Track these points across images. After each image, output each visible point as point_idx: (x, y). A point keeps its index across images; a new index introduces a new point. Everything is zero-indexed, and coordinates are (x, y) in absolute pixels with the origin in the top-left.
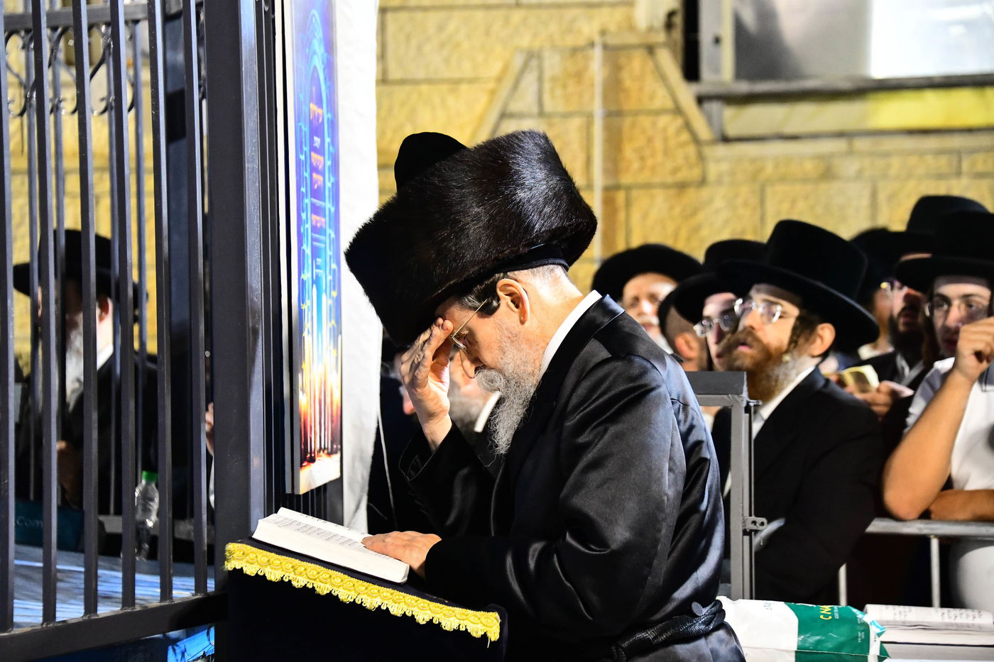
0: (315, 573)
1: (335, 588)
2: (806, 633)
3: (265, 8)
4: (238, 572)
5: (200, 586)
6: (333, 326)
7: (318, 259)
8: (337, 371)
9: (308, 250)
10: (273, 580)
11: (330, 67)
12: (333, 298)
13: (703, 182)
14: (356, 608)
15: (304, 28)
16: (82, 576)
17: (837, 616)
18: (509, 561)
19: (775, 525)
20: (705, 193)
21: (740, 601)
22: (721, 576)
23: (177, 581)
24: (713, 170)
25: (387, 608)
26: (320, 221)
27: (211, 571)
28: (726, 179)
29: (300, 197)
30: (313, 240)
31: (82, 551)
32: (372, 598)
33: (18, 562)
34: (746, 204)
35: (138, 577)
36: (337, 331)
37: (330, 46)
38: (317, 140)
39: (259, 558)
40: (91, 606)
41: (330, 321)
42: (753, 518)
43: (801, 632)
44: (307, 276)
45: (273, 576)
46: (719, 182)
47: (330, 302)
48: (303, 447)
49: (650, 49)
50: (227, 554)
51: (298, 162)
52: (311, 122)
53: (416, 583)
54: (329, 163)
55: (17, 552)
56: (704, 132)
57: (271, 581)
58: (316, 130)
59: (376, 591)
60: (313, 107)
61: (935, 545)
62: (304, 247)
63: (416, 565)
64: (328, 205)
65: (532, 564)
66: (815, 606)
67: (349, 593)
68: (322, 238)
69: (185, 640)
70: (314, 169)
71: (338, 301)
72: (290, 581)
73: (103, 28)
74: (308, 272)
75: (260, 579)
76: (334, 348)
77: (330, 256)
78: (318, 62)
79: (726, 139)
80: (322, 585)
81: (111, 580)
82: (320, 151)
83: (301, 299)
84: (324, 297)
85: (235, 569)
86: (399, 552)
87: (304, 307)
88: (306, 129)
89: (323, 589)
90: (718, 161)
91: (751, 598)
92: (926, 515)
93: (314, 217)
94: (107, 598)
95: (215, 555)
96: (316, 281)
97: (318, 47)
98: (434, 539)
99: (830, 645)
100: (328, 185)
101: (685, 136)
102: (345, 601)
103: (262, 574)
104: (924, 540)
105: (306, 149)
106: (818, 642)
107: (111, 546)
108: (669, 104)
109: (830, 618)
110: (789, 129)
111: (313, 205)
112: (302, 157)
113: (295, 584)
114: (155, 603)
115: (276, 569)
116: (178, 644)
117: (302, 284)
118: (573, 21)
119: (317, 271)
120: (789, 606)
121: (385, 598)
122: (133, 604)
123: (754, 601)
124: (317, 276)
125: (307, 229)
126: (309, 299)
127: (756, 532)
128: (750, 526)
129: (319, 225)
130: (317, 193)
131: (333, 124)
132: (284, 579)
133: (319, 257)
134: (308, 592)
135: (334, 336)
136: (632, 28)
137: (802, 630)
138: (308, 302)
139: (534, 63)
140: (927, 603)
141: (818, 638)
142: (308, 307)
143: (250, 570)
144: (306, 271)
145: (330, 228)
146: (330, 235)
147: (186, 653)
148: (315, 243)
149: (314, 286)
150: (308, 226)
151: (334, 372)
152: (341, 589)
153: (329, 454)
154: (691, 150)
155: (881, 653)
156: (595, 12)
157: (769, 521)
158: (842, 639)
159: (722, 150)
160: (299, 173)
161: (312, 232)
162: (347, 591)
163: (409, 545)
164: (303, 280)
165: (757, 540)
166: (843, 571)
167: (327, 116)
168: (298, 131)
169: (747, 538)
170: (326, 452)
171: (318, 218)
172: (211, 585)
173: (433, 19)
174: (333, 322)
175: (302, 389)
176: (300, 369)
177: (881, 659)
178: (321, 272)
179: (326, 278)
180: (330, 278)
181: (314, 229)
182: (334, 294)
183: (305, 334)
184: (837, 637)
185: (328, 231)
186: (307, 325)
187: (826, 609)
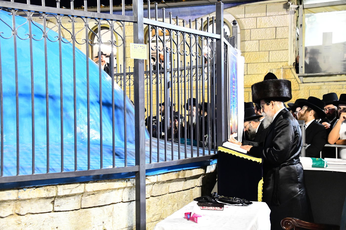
0: (232, 152)
1: (235, 154)
3: (226, 63)
4: (220, 151)
5: (215, 153)
9: (232, 101)
11: (236, 72)
13: (299, 90)
14: (238, 157)
15: (232, 66)
17: (319, 160)
18: (263, 151)
19: (309, 145)
21: (303, 157)
22: (300, 153)
23: (211, 151)
24: (301, 88)
27: (216, 150)
29: (231, 92)
30: (233, 99)
31: (197, 146)
32: (241, 156)
34: (307, 93)
35: (205, 151)
36: (237, 113)
37: (236, 69)
38: (234, 84)
39: (223, 149)
40: (198, 155)
42: (305, 144)
44: (232, 105)
46: (302, 90)
48: (231, 132)
49: (291, 69)
52: (233, 81)
53: (249, 153)
54: (236, 87)
56: (300, 82)
57: (225, 153)
58: (234, 82)
60: (233, 78)
61: (337, 148)
62: (231, 100)
63: (248, 151)
64: (236, 94)
65: (267, 151)
69: (213, 161)
70: (233, 88)
71: (237, 109)
72: (228, 153)
73: (195, 68)
76: (236, 116)
77: (236, 102)
78: (234, 71)
79: (303, 83)
81: (201, 150)
86: (246, 149)
87: (231, 110)
88: (232, 82)
89: (233, 154)
92: (335, 144)
94: (201, 154)
95: (217, 148)
96: (233, 106)
97: (234, 69)
98: (251, 146)
99: (318, 164)
100: (236, 91)
101: (297, 82)
103: (224, 151)
105: (232, 85)
106: (316, 164)
107: (201, 146)
108: (294, 77)
110: (314, 81)
111: (233, 94)
112: (231, 86)
114: (208, 155)
115: (226, 151)
117: (231, 106)
118: (278, 64)
122: (204, 155)
127: (306, 146)
128: (305, 145)
130: (234, 92)
131: (237, 81)
134: (231, 154)
136: (287, 65)
137: (313, 162)
138: (232, 109)
140: (335, 158)
143: (222, 151)
150: (232, 97)
153: (236, 133)
154: (297, 84)
156: (281, 63)
157: (308, 145)
158: (320, 163)
159: (303, 85)
160: (230, 89)
162: (237, 154)
163: (247, 147)
165: (306, 147)
166: (321, 152)
167: (236, 80)
168: (231, 82)
169: (304, 147)
172: (216, 152)
173: (255, 64)
174: (236, 112)
175: (231, 123)
176: (231, 120)
177: (326, 167)
178: (234, 104)
179: (235, 105)
180: (236, 105)
181: (233, 97)
182: (236, 108)
183: (231, 114)
184: (319, 163)
185: (236, 98)
186: (232, 113)
187: (317, 159)
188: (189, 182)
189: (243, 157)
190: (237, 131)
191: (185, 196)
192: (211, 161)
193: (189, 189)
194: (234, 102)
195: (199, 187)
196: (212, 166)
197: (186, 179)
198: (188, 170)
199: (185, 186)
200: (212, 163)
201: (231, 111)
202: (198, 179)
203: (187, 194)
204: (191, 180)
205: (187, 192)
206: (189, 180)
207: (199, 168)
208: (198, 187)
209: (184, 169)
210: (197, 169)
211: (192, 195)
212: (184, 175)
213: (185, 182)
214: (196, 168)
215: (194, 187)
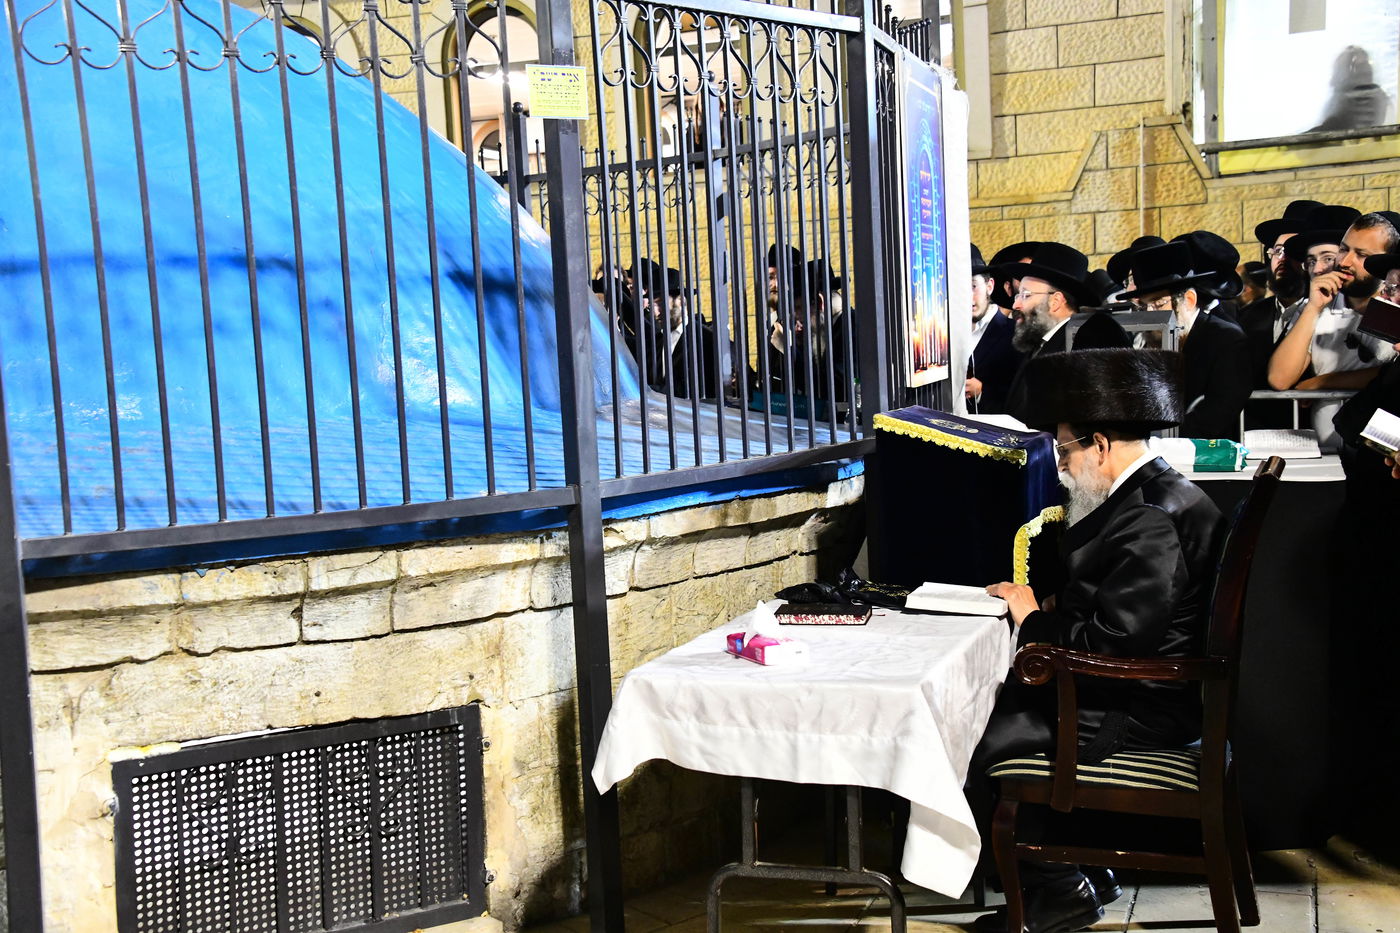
0: (923, 430)
2: (1200, 455)
4: (882, 430)
5: (853, 436)
6: (939, 295)
8: (944, 319)
9: (919, 253)
11: (937, 150)
12: (940, 279)
13: (1206, 202)
16: (808, 432)
17: (1219, 445)
19: (1200, 399)
20: (1206, 208)
23: (840, 433)
24: (1211, 195)
26: (929, 236)
27: (869, 428)
28: (1220, 199)
29: (912, 223)
30: (922, 247)
32: (954, 442)
33: (773, 425)
34: (1231, 213)
38: (926, 192)
39: (892, 422)
40: (791, 447)
41: (936, 291)
43: (1197, 454)
45: (899, 432)
46: (1216, 201)
47: (938, 281)
48: (916, 362)
49: (1173, 126)
50: (875, 420)
51: (910, 204)
52: (921, 181)
54: (934, 204)
55: (772, 418)
56: (1206, 173)
58: (924, 186)
59: (958, 439)
60: (922, 172)
61: (1296, 403)
62: (916, 251)
64: (935, 227)
67: (942, 441)
68: (931, 245)
69: (851, 465)
70: (923, 207)
71: (945, 281)
74: (919, 265)
75: (892, 434)
76: (941, 305)
77: (938, 256)
78: (927, 148)
79: (1220, 176)
82: (929, 197)
83: (914, 279)
84: (932, 278)
85: (879, 428)
87: (915, 284)
88: (916, 185)
89: (926, 439)
90: (1215, 189)
91: (1174, 437)
92: (1292, 388)
93: (924, 234)
96: (926, 270)
97: (927, 139)
99: (1213, 461)
100: (935, 216)
101: (1195, 176)
102: (939, 445)
104: (1289, 402)
105: (917, 197)
106: (1208, 460)
108: (1185, 157)
109: (1215, 446)
110: (1260, 167)
111: (920, 228)
112: (914, 201)
113: (911, 436)
114: (827, 444)
115: (901, 428)
116: (847, 466)
117: (914, 272)
118: (1129, 112)
119: (926, 264)
121: (961, 443)
123: (1177, 439)
124: (927, 267)
125: (918, 241)
126: (919, 279)
129: (928, 238)
130: (925, 221)
131: (938, 182)
132: (905, 433)
134: (918, 440)
135: (941, 298)
136: (1162, 114)
138: (919, 282)
139: (1103, 139)
141: (1206, 457)
142: (919, 284)
143: (887, 429)
144: (917, 264)
145: (937, 240)
146: (937, 244)
147: (852, 472)
148: (924, 249)
149: (924, 272)
150: (919, 239)
152: (938, 439)
153: (939, 366)
154: (1198, 183)
155: (1242, 464)
156: (1140, 106)
158: (1221, 457)
159: (1217, 182)
160: (910, 210)
161: (922, 242)
162: (941, 439)
164: (914, 269)
167: (934, 177)
168: (911, 186)
170: (937, 364)
171: (927, 234)
173: (1044, 117)
174: (940, 292)
175: (915, 328)
176: (914, 318)
177: (1242, 467)
178: (930, 265)
179: (934, 267)
180: (937, 268)
181: (924, 241)
182: (941, 277)
183: (917, 299)
184: (1217, 456)
185: (935, 241)
186: (919, 294)
187: (1213, 441)
188: (764, 538)
189: (961, 448)
190: (946, 359)
191: (753, 586)
192: (845, 466)
193: (769, 562)
194: (928, 258)
195: (807, 554)
196: (851, 483)
197: (753, 530)
198: (759, 496)
199: (752, 553)
200: (848, 473)
201: (913, 288)
202: (803, 527)
203: (761, 581)
204: (774, 534)
205: (763, 574)
206: (767, 533)
207: (799, 491)
208: (802, 554)
209: (744, 493)
210: (793, 495)
211: (780, 584)
212: (746, 513)
213: (753, 539)
214: (789, 492)
215: (787, 557)
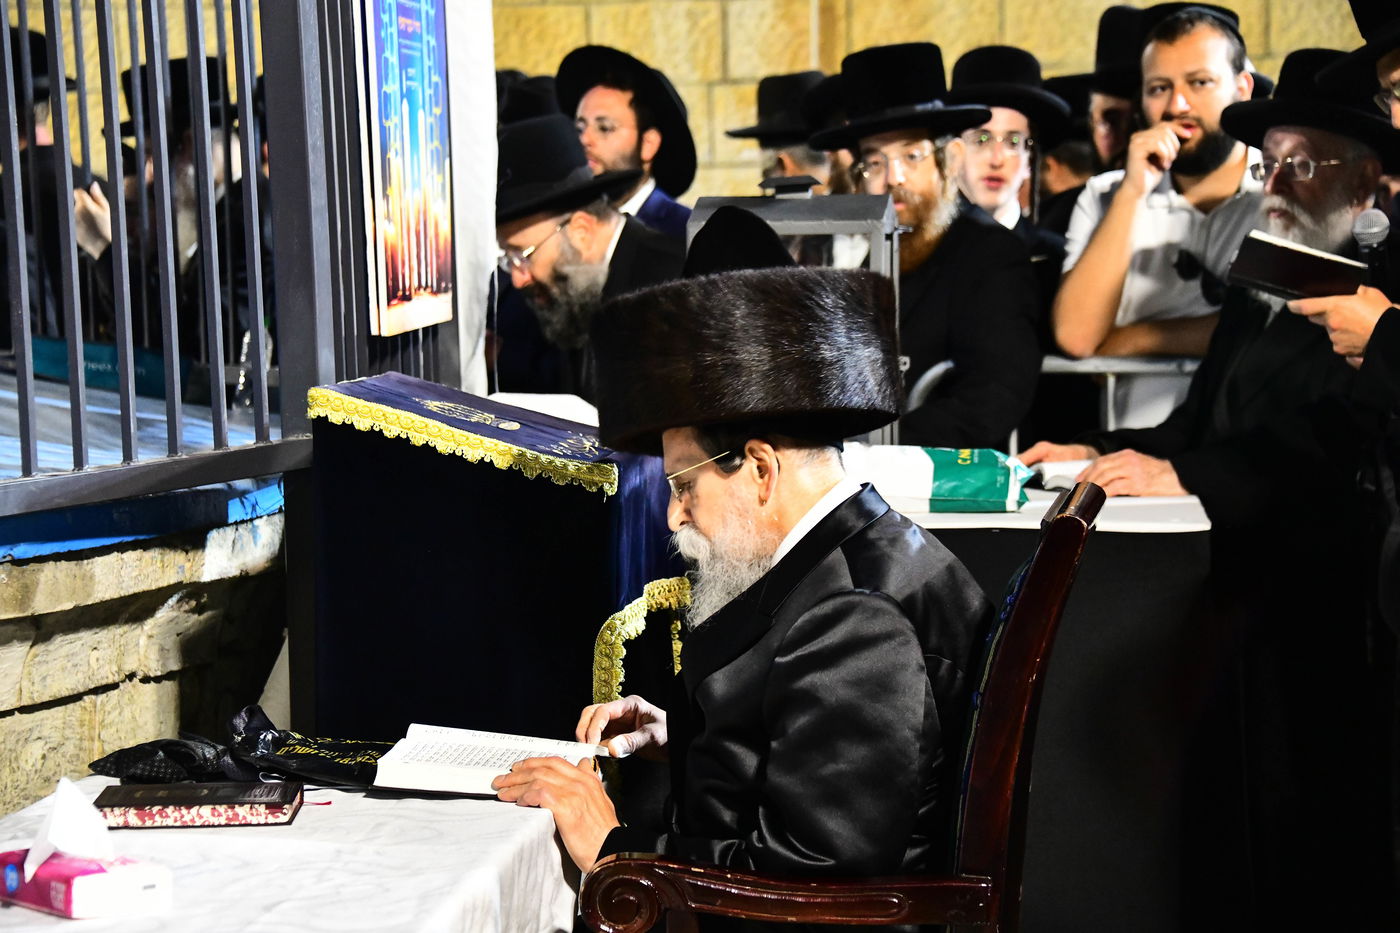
0: (409, 421)
1: (432, 439)
2: (942, 478)
4: (322, 421)
5: (261, 435)
6: (437, 148)
7: (409, 70)
8: (444, 198)
9: (393, 59)
10: (362, 429)
12: (436, 116)
14: (455, 460)
16: (165, 426)
17: (976, 460)
19: (941, 369)
25: (491, 461)
26: (412, 25)
30: (400, 46)
32: (474, 449)
33: (90, 408)
34: (982, 10)
36: (443, 154)
39: (345, 405)
40: (128, 454)
41: (432, 140)
43: (936, 478)
45: (362, 425)
47: (431, 120)
48: (390, 283)
50: (309, 400)
57: (359, 431)
59: (478, 442)
62: (387, 54)
64: (425, 7)
66: (953, 450)
67: (447, 443)
68: (416, 44)
69: (255, 493)
71: (445, 122)
72: (381, 431)
74: (394, 83)
75: (347, 428)
76: (439, 172)
77: (430, 68)
80: (418, 435)
83: (384, 114)
84: (421, 114)
85: (319, 416)
87: (387, 124)
89: (418, 440)
91: (892, 443)
93: (402, 20)
96: (408, 95)
99: (966, 491)
102: (443, 452)
103: (349, 423)
106: (955, 488)
109: (969, 462)
113: (387, 433)
114: (208, 451)
115: (365, 417)
116: (247, 496)
117: (385, 99)
119: (409, 83)
120: (927, 452)
121: (486, 449)
124: (409, 89)
125: (391, 34)
126: (395, 114)
129: (410, 30)
132: (374, 428)
133: (412, 66)
134: (402, 443)
135: (438, 159)
138: (396, 119)
141: (953, 484)
142: (396, 125)
143: (336, 418)
144: (390, 81)
145: (428, 33)
146: (428, 42)
147: (257, 508)
148: (404, 51)
149: (405, 101)
150: (394, 30)
151: (440, 200)
152: (439, 439)
153: (435, 293)
155: (1021, 498)
158: (980, 484)
161: (399, 37)
162: (446, 441)
164: (385, 93)
170: (429, 290)
171: (409, 21)
174: (436, 143)
175: (388, 218)
176: (386, 196)
177: (1020, 504)
178: (415, 85)
179: (424, 92)
180: (429, 92)
181: (403, 34)
182: (437, 111)
183: (391, 155)
184: (974, 482)
185: (425, 37)
186: (394, 145)
187: (965, 453)
188: (64, 646)
189: (487, 460)
190: (447, 280)
191: (36, 749)
192: (242, 494)
193: (76, 698)
194: (411, 71)
195: (158, 680)
196: (254, 531)
197: (40, 629)
198: (57, 557)
199: (37, 679)
200: (249, 510)
201: (383, 130)
202: (149, 624)
203: (56, 738)
204: (86, 637)
205: (59, 723)
206: (71, 637)
207: (145, 546)
208: (146, 680)
209: (22, 550)
210: (130, 556)
211: (97, 744)
212: (26, 593)
213: (40, 648)
214: (121, 548)
215: (114, 686)
